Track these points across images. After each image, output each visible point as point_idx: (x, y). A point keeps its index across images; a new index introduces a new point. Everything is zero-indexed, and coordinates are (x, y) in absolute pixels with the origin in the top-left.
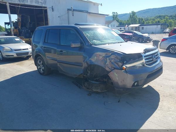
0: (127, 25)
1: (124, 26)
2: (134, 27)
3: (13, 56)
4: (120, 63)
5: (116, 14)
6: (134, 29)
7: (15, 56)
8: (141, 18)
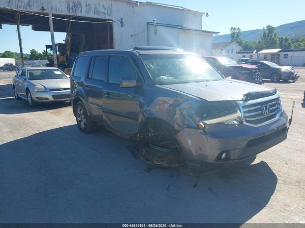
0: (255, 51)
1: (249, 53)
2: (270, 53)
3: (47, 99)
4: (197, 118)
5: (237, 31)
6: (269, 57)
7: (51, 99)
8: (284, 38)
